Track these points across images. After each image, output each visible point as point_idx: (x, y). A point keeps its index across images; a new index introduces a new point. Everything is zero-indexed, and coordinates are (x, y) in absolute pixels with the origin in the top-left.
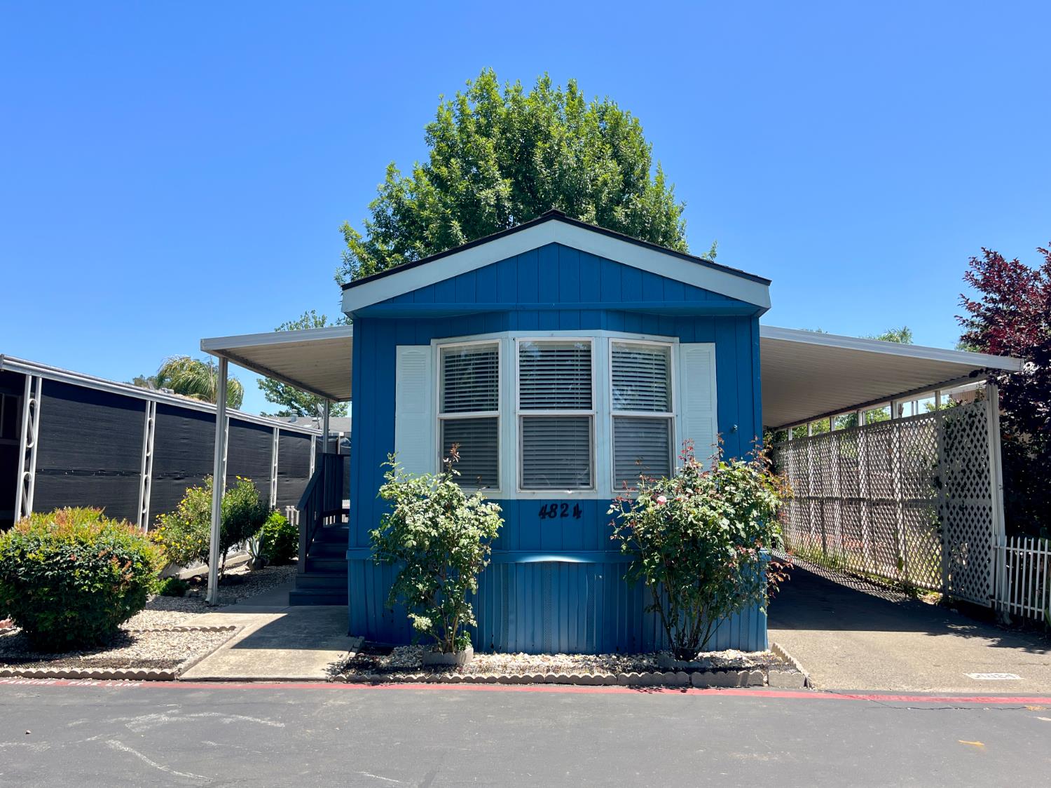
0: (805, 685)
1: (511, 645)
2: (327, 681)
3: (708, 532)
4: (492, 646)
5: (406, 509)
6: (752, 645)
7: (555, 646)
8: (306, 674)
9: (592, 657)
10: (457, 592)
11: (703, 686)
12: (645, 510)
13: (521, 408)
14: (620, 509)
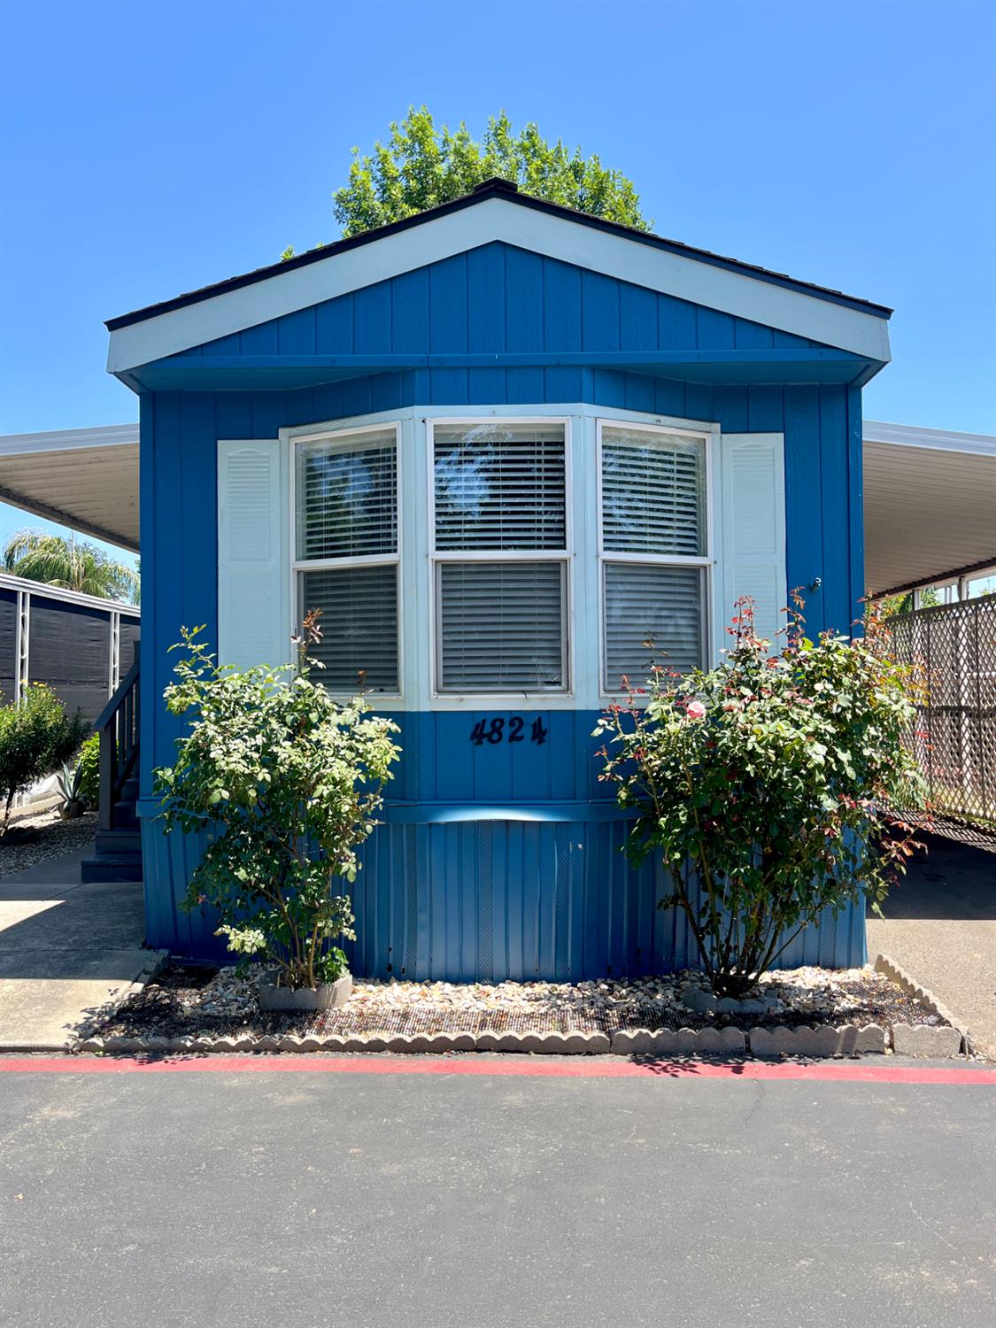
0: (962, 1050)
1: (421, 967)
2: (67, 1050)
3: (786, 769)
4: (390, 968)
5: (212, 730)
6: (841, 957)
7: (499, 966)
8: (30, 1038)
9: (564, 988)
10: (312, 883)
11: (775, 1058)
12: (663, 727)
13: (438, 548)
14: (615, 727)
